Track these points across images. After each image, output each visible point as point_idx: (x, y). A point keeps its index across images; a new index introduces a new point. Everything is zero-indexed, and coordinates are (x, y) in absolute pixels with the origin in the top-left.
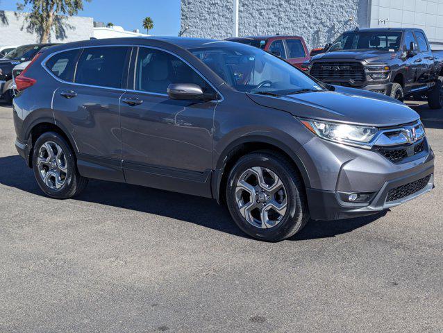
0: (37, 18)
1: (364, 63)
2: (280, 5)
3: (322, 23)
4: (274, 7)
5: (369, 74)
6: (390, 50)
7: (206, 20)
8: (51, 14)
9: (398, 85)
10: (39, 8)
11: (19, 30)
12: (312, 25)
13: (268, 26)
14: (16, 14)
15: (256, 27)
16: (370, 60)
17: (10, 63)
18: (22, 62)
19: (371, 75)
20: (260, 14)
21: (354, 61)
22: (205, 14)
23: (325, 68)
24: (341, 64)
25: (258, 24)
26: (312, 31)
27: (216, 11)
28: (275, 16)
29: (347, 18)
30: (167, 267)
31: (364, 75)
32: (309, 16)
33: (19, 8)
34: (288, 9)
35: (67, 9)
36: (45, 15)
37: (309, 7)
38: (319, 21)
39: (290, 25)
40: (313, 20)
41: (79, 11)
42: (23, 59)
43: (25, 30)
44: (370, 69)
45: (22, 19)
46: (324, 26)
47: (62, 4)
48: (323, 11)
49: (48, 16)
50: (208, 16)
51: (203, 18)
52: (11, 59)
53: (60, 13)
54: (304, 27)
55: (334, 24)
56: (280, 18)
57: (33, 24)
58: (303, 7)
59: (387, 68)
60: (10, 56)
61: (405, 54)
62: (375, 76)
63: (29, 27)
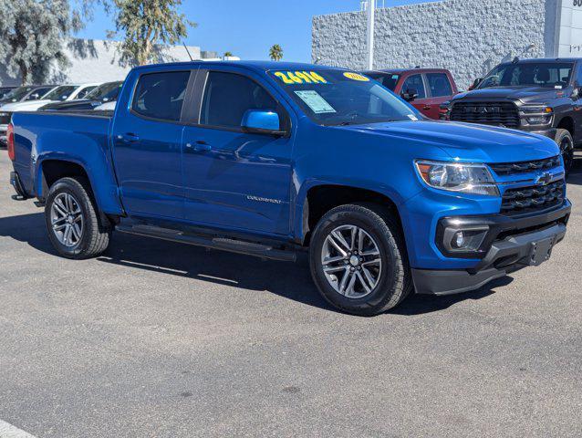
0: (130, 48)
1: (518, 103)
2: (440, 27)
3: (494, 50)
4: (431, 30)
5: (524, 117)
6: (556, 87)
7: (343, 47)
8: (148, 43)
9: (565, 131)
10: (133, 35)
11: (109, 62)
12: (481, 53)
13: (424, 55)
14: (105, 43)
15: (407, 56)
16: (527, 99)
17: (89, 105)
18: (104, 102)
19: (528, 118)
20: (413, 39)
21: (506, 100)
22: (342, 40)
23: (468, 110)
24: (489, 104)
25: (410, 52)
26: (481, 61)
27: (356, 36)
28: (433, 42)
29: (528, 44)
30: (213, 336)
31: (518, 118)
32: (477, 41)
33: (109, 36)
34: (450, 33)
35: (169, 36)
36: (140, 44)
37: (477, 29)
38: (489, 48)
39: (452, 53)
40: (483, 46)
41: (182, 39)
42: (106, 99)
43: (116, 63)
44: (527, 111)
45: (113, 49)
46: (497, 54)
47: (161, 31)
48: (495, 34)
49: (145, 45)
50: (345, 43)
51: (339, 45)
52: (92, 99)
53: (159, 41)
54: (470, 55)
55: (510, 51)
56: (439, 44)
57: (126, 55)
58: (469, 29)
59: (548, 110)
60: (91, 95)
61: (576, 92)
62: (532, 120)
63: (121, 60)
